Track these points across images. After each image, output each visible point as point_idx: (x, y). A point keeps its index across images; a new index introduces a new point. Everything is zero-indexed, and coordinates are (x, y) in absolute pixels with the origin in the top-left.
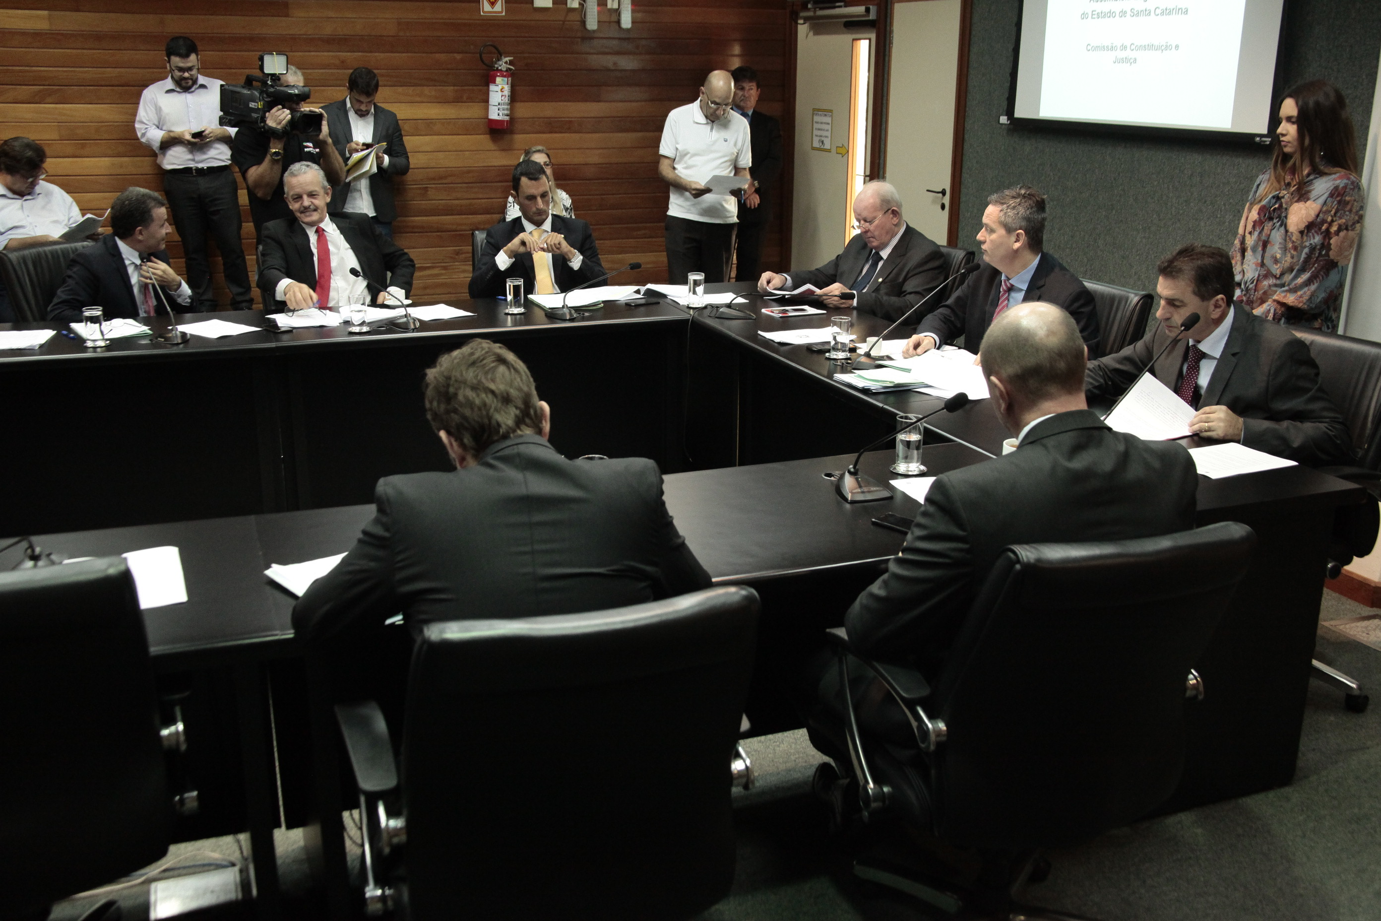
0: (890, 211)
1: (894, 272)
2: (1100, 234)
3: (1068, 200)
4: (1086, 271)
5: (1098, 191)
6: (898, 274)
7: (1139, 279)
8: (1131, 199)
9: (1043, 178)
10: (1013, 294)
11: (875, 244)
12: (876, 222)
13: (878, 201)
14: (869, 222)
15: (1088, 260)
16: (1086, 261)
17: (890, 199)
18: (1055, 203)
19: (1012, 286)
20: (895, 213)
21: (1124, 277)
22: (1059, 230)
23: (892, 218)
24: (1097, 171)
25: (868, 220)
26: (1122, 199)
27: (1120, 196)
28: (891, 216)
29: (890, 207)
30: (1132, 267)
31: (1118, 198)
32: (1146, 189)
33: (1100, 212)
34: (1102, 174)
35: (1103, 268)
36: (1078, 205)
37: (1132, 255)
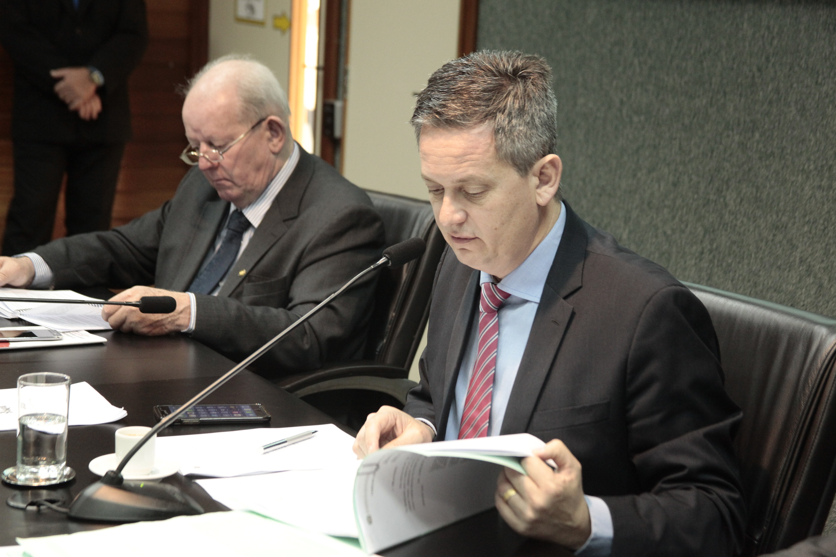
0: (264, 124)
1: (271, 254)
2: (729, 179)
3: (667, 111)
4: (702, 253)
5: (725, 94)
6: (280, 260)
7: (809, 271)
8: (793, 108)
9: (620, 69)
10: (509, 315)
11: (235, 192)
12: (235, 147)
13: (238, 104)
14: (219, 148)
15: (706, 231)
16: (702, 233)
17: (264, 97)
18: (642, 118)
19: (507, 296)
20: (275, 126)
21: (779, 267)
22: (650, 172)
23: (270, 140)
24: (723, 53)
25: (217, 144)
26: (774, 110)
27: (770, 103)
28: (268, 134)
29: (264, 115)
30: (794, 247)
31: (765, 107)
32: (825, 88)
33: (728, 136)
34: (734, 59)
35: (734, 248)
36: (687, 121)
37: (794, 224)
